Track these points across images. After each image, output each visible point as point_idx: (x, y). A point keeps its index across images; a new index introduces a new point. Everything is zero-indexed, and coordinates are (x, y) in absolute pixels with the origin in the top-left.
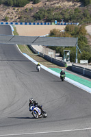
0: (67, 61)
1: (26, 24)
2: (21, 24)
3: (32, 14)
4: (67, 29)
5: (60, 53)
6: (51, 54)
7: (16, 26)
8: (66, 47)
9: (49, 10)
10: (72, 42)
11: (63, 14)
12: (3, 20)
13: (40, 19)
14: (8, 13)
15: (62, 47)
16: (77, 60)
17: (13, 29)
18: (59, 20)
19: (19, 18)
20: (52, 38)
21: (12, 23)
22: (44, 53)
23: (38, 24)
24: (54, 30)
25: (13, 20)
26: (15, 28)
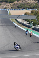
0: (32, 25)
1: (14, 10)
2: (12, 10)
3: (17, 6)
4: (32, 12)
5: (29, 22)
6: (25, 23)
7: (10, 11)
8: (31, 20)
9: (24, 4)
10: (34, 17)
11: (30, 6)
12: (4, 8)
13: (20, 8)
14: (7, 6)
15: (30, 20)
16: (36, 25)
17: (9, 12)
18: (28, 8)
19: (11, 8)
20: (26, 16)
21: (8, 10)
22: (22, 22)
23: (19, 10)
24: (26, 12)
25: (9, 8)
26: (10, 12)
